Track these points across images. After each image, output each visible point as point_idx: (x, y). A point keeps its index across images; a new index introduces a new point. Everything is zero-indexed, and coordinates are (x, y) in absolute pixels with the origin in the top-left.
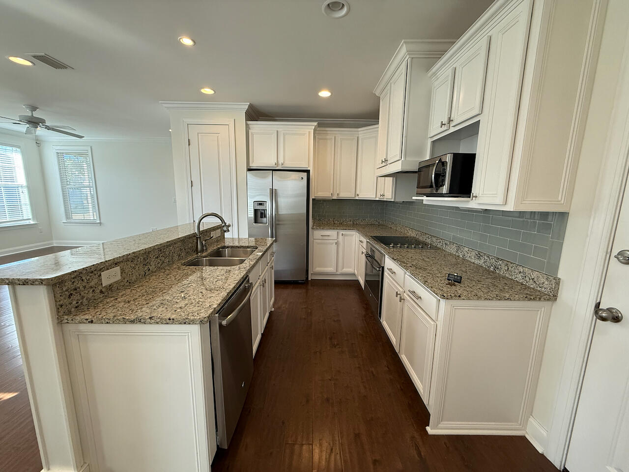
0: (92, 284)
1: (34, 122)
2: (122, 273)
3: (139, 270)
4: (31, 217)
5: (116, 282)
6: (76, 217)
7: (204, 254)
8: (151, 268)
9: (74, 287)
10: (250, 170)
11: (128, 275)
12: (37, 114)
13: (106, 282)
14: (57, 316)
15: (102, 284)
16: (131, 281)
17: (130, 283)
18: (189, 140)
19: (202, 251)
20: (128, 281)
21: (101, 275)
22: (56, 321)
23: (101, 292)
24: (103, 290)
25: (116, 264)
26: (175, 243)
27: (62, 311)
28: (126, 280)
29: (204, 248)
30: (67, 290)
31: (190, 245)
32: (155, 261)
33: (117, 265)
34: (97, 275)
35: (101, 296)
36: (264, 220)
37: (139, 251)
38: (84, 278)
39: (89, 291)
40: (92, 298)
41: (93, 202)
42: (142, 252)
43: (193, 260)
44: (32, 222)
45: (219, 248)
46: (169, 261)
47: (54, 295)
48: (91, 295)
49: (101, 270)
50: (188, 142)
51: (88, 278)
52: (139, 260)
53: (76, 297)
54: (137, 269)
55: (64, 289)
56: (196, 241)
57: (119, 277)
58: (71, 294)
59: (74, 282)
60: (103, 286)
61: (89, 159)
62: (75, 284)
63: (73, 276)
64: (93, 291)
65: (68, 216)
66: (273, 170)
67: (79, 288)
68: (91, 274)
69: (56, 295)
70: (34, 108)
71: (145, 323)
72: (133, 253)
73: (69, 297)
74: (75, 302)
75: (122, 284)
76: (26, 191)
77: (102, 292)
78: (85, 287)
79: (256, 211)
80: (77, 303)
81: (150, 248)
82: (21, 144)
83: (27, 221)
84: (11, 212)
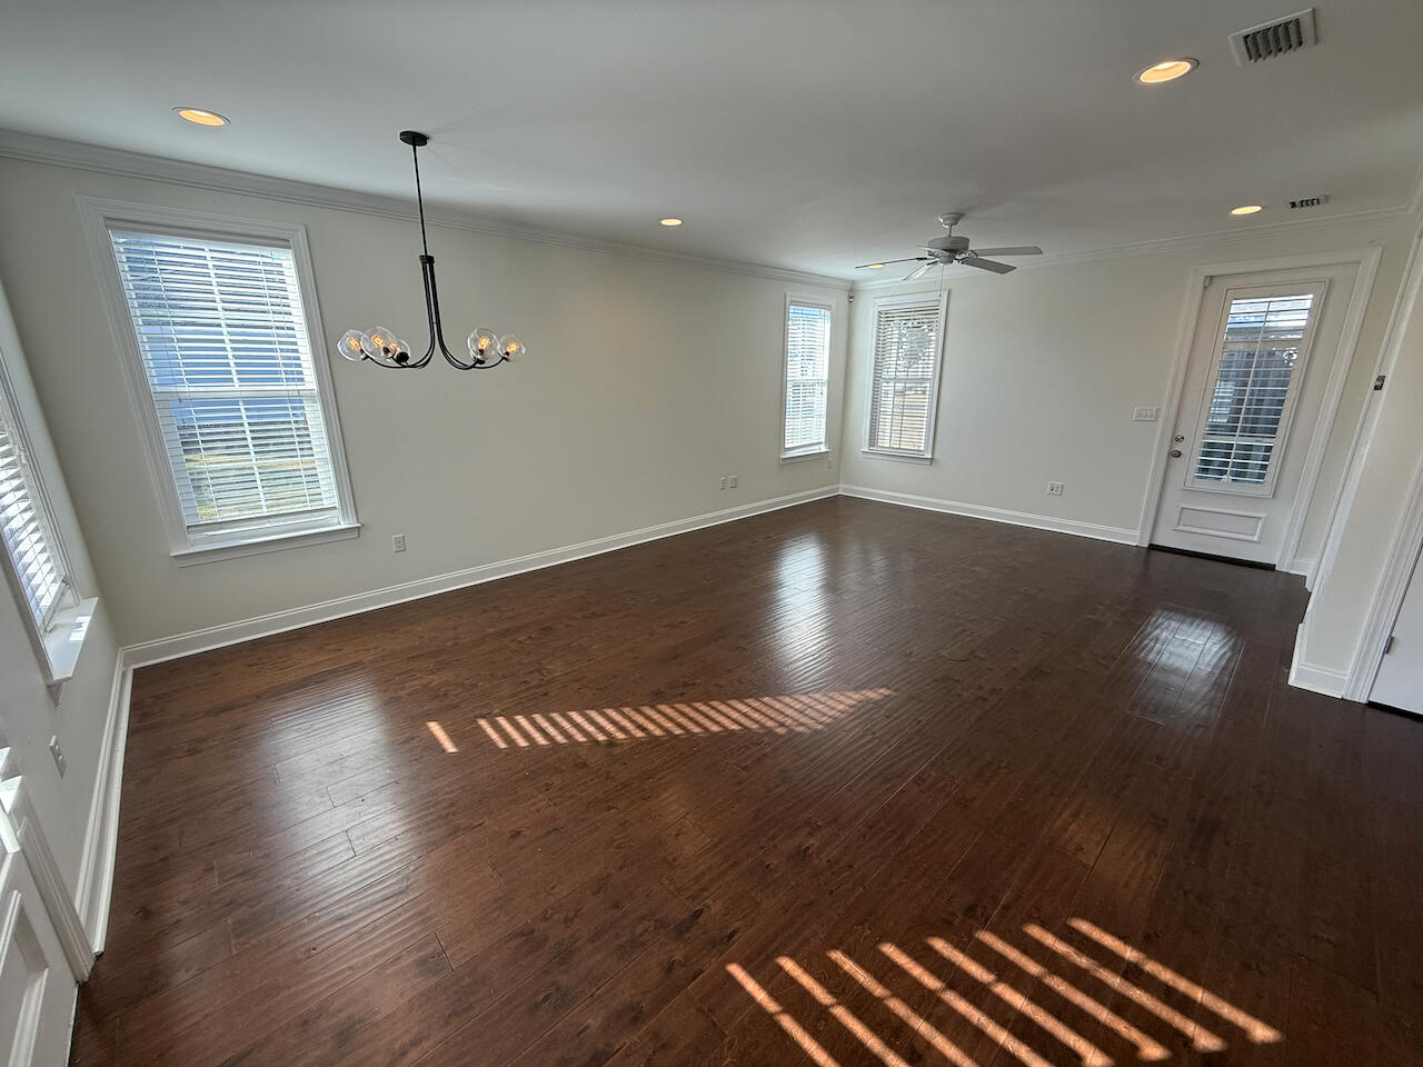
1: (953, 250)
4: (823, 440)
6: (886, 441)
44: (824, 449)
65: (873, 440)
76: (825, 389)
82: (832, 302)
83: (817, 447)
84: (806, 431)
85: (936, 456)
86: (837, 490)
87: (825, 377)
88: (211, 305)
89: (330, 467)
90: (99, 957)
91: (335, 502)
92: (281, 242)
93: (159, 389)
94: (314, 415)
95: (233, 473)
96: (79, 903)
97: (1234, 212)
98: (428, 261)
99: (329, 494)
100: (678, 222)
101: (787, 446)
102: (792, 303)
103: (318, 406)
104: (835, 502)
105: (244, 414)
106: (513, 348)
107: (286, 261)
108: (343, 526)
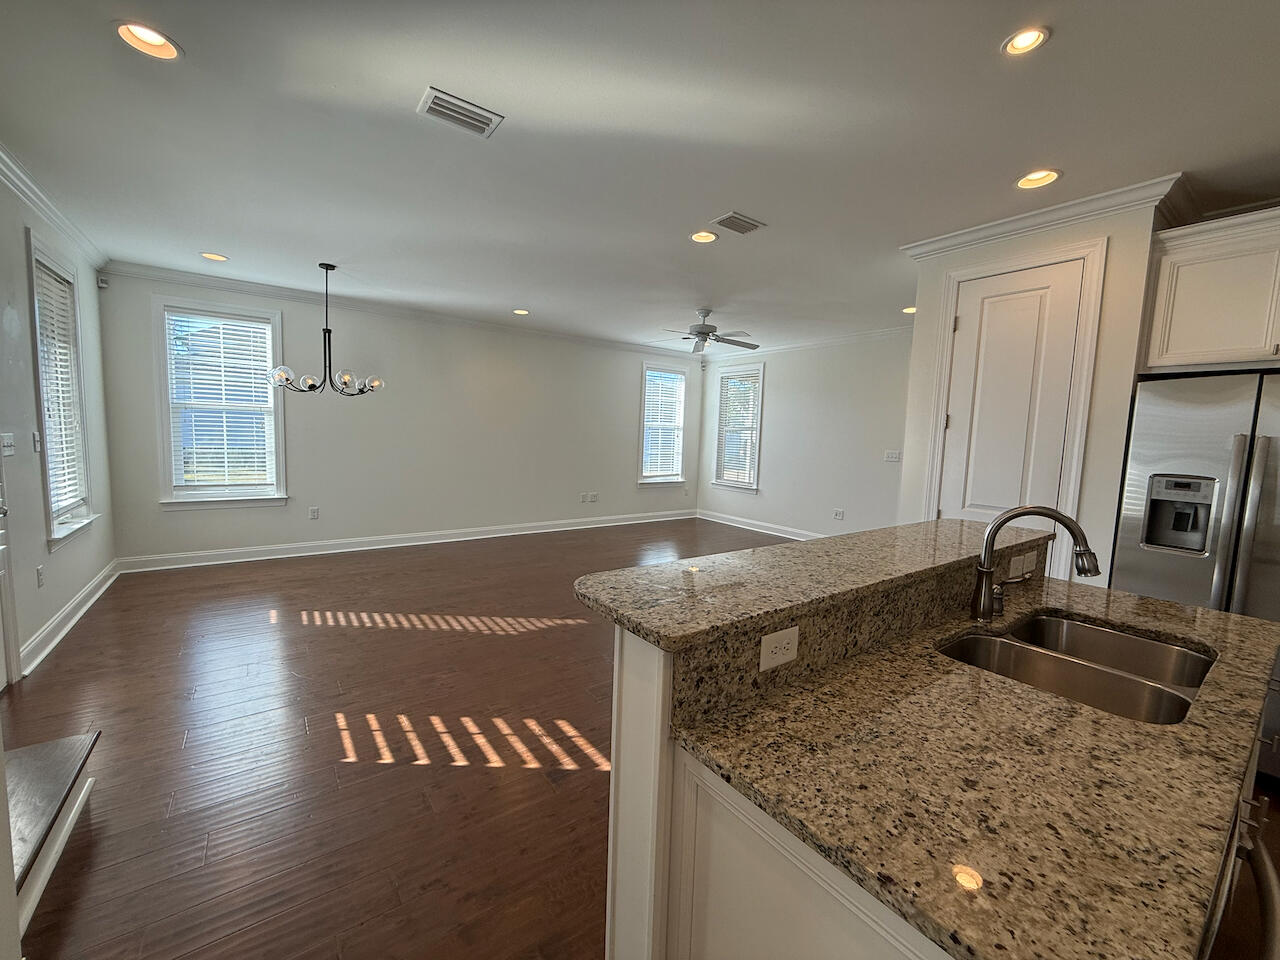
0: (742, 661)
1: (704, 333)
2: (800, 643)
3: (835, 640)
4: (680, 473)
5: (787, 666)
6: (729, 475)
7: (996, 625)
8: (860, 639)
9: (708, 665)
10: (1144, 377)
11: (812, 651)
12: (709, 321)
13: (767, 663)
14: (670, 723)
15: (758, 664)
16: (814, 667)
17: (812, 670)
18: (956, 318)
19: (989, 614)
20: (808, 665)
21: (760, 642)
22: (668, 735)
23: (755, 683)
24: (759, 681)
25: (793, 620)
26: (922, 581)
27: (681, 714)
28: (806, 662)
29: (996, 606)
30: (696, 668)
31: (956, 587)
32: (872, 624)
33: (794, 623)
34: (753, 641)
35: (753, 694)
36: (1193, 538)
37: (844, 594)
38: (729, 645)
39: (733, 678)
40: (737, 696)
41: (752, 454)
42: (849, 597)
43: (963, 636)
44: (680, 480)
45: (1037, 612)
46: (901, 628)
47: (674, 672)
48: (736, 687)
49: (763, 631)
50: (952, 324)
51: (737, 644)
52: (839, 615)
53: (708, 687)
54: (831, 637)
55: (692, 666)
56: (974, 581)
57: (792, 655)
58: (701, 680)
59: (711, 651)
60: (761, 670)
61: (759, 385)
62: (712, 655)
63: (711, 639)
64: (741, 678)
65: (719, 476)
66: (1263, 372)
67: (717, 667)
68: (743, 638)
69: (677, 676)
70: (707, 313)
71: (860, 881)
72: (832, 597)
73: (698, 686)
74: (704, 700)
75: (796, 671)
76: (681, 433)
77: (757, 684)
78: (727, 666)
79: (1155, 507)
80: (709, 702)
81: (868, 587)
82: (686, 370)
83: (675, 477)
84: (663, 464)
85: (760, 488)
86: (696, 513)
87: (681, 425)
88: (217, 354)
89: (274, 457)
90: (25, 677)
91: (273, 480)
92: (266, 320)
93: (175, 401)
94: (269, 423)
95: (211, 456)
96: (24, 649)
97: (905, 311)
98: (327, 332)
99: (270, 476)
100: (526, 313)
101: (644, 474)
102: (648, 368)
103: (272, 417)
104: (692, 522)
105: (225, 420)
106: (376, 383)
107: (268, 329)
108: (276, 497)
